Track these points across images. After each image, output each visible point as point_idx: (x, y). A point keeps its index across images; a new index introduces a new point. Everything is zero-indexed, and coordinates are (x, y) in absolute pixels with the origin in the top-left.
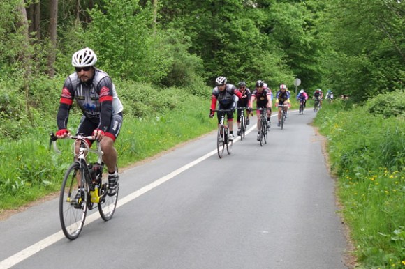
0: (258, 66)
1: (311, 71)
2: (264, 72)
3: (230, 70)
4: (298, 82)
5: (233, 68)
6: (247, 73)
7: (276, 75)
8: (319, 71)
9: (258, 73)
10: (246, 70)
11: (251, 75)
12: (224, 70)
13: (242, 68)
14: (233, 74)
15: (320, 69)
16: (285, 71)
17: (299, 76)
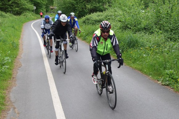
0: (18, 1)
1: (38, 2)
2: (21, 4)
3: (5, 3)
4: (35, 8)
5: (7, 2)
6: (13, 4)
7: (26, 5)
8: (41, 3)
9: (18, 4)
10: (12, 3)
11: (15, 5)
12: (2, 3)
13: (11, 2)
14: (7, 5)
15: (42, 2)
16: (29, 3)
17: (35, 5)
